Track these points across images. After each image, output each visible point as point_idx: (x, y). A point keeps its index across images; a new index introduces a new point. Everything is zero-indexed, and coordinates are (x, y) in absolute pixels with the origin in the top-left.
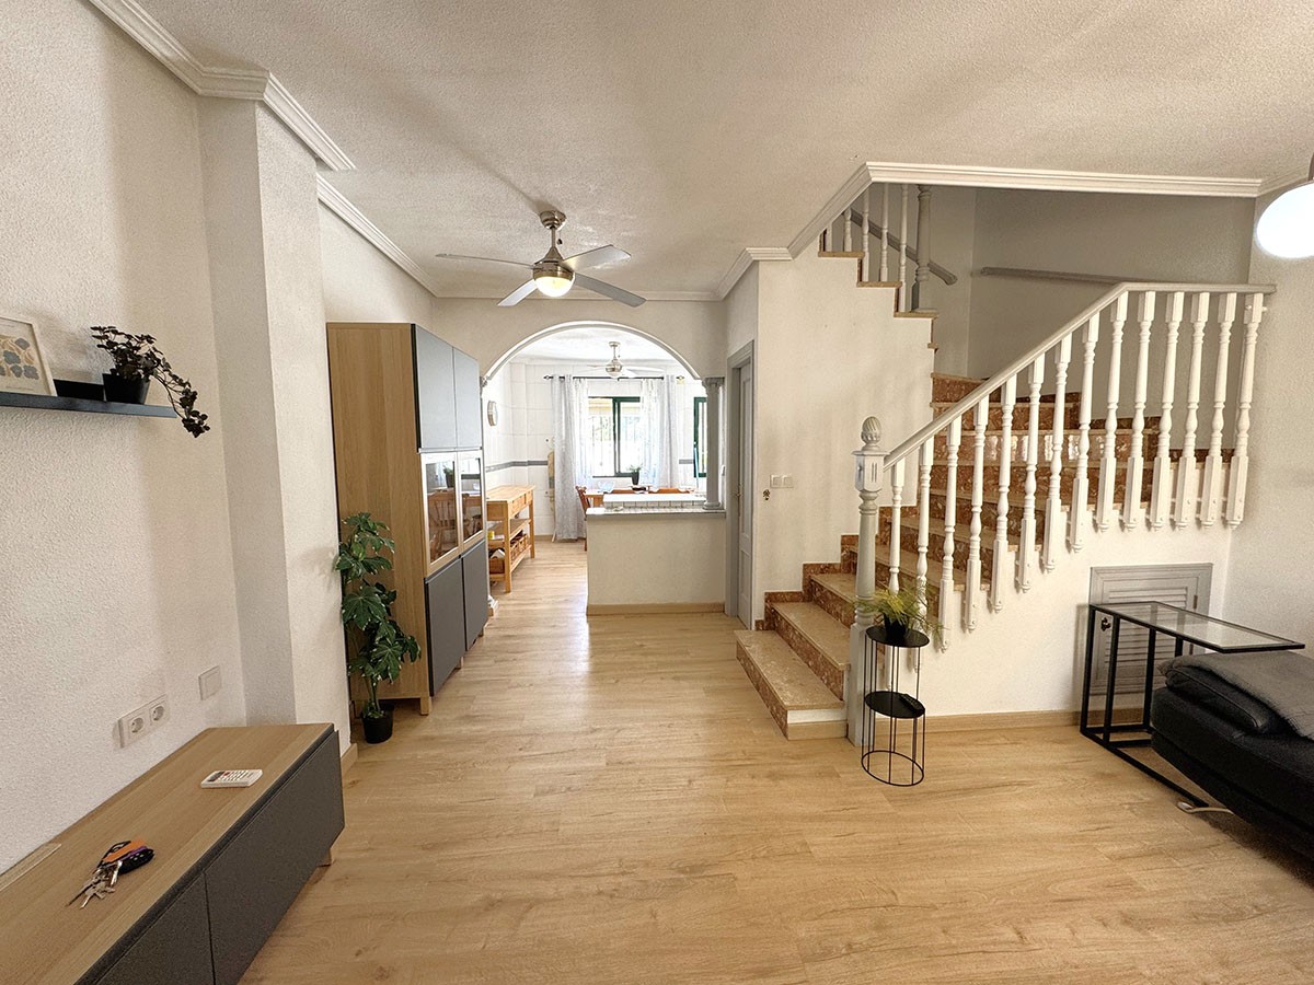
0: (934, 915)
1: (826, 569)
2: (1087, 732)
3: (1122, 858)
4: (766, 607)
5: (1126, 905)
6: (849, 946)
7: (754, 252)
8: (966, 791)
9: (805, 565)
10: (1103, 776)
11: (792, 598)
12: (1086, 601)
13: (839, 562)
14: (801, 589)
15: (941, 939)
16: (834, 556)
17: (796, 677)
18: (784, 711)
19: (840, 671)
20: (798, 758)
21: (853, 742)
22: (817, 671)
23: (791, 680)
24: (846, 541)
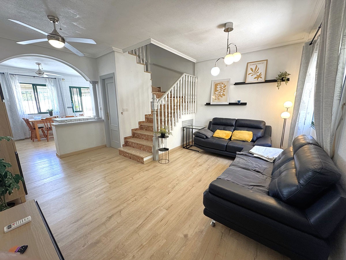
0: (183, 175)
1: (136, 129)
2: (184, 148)
3: (196, 160)
4: (125, 141)
5: (199, 164)
6: (176, 184)
7: (114, 48)
8: (175, 160)
9: (132, 129)
10: (188, 152)
11: (130, 137)
12: (182, 127)
13: (138, 128)
14: (131, 135)
15: (185, 177)
16: (137, 127)
17: (140, 152)
18: (143, 158)
19: (151, 147)
20: (149, 166)
21: (155, 160)
22: (144, 150)
23: (140, 153)
24: (140, 123)
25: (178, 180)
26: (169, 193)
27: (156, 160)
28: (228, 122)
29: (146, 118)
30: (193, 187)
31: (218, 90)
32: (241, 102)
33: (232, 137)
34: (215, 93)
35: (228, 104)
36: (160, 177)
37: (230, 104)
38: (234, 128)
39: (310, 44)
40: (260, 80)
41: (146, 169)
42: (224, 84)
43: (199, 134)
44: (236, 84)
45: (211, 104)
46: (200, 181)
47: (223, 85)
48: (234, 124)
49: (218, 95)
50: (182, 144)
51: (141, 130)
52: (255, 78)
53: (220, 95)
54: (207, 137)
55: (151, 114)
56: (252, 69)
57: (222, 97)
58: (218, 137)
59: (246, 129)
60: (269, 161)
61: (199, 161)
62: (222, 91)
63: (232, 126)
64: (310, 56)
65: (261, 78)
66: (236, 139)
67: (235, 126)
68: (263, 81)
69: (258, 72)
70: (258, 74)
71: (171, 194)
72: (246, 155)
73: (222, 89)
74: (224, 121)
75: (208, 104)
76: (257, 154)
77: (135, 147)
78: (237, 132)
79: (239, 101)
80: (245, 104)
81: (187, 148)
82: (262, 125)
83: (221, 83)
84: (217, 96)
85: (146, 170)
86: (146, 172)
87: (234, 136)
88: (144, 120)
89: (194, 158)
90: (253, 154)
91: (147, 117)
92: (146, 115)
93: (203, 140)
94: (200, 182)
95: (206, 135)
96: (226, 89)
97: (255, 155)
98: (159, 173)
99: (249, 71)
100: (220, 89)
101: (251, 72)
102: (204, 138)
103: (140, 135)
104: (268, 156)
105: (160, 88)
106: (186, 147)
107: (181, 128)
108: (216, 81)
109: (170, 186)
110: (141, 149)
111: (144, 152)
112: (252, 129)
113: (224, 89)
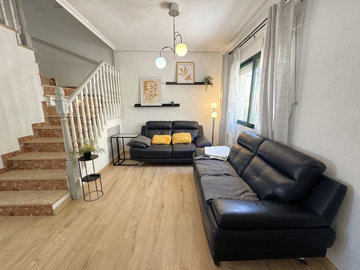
0: (137, 208)
1: (14, 154)
2: (114, 165)
3: (140, 178)
9: (1, 155)
12: (107, 137)
13: (19, 149)
14: (4, 167)
16: (17, 147)
17: (39, 196)
18: (50, 206)
19: (65, 180)
20: (67, 215)
21: (76, 199)
22: (46, 188)
23: (39, 198)
24: (21, 140)
25: (134, 219)
26: (133, 250)
27: (79, 197)
28: (165, 125)
29: (35, 130)
30: (160, 219)
31: (148, 89)
32: (174, 103)
33: (173, 141)
34: (145, 92)
35: (162, 105)
36: (102, 226)
37: (164, 105)
38: (171, 131)
39: (230, 54)
40: (190, 81)
41: (64, 224)
42: (155, 83)
43: (136, 143)
44: (168, 83)
45: (141, 105)
46: (163, 206)
47: (153, 84)
48: (171, 126)
49: (149, 95)
50: (112, 160)
51: (28, 154)
52: (185, 79)
53: (151, 95)
54: (147, 146)
55: (44, 121)
56: (181, 69)
57: (154, 97)
58: (158, 143)
59: (183, 130)
60: (224, 160)
61: (145, 177)
62: (153, 91)
63: (169, 129)
64: (230, 64)
65: (191, 79)
66: (177, 142)
67: (172, 129)
68: (193, 83)
69: (188, 73)
70: (188, 75)
71: (138, 250)
72: (204, 159)
73: (153, 88)
74: (160, 124)
75: (138, 106)
76: (212, 156)
77: (20, 188)
78: (176, 135)
79: (172, 102)
80: (178, 105)
81: (120, 165)
82: (195, 126)
83: (151, 81)
84: (147, 95)
85: (66, 226)
86: (67, 229)
87: (174, 140)
88: (32, 134)
89: (137, 176)
90: (209, 156)
91: (37, 128)
92: (33, 125)
93: (143, 150)
94: (164, 208)
95: (146, 144)
96: (157, 88)
97: (211, 157)
98: (94, 220)
99: (180, 71)
100: (151, 88)
101: (180, 72)
102: (144, 148)
103: (28, 163)
104: (222, 156)
105: (54, 80)
106: (117, 164)
107: (107, 139)
108: (145, 78)
109: (127, 236)
110: (39, 188)
111: (49, 192)
112: (189, 130)
113: (155, 88)
